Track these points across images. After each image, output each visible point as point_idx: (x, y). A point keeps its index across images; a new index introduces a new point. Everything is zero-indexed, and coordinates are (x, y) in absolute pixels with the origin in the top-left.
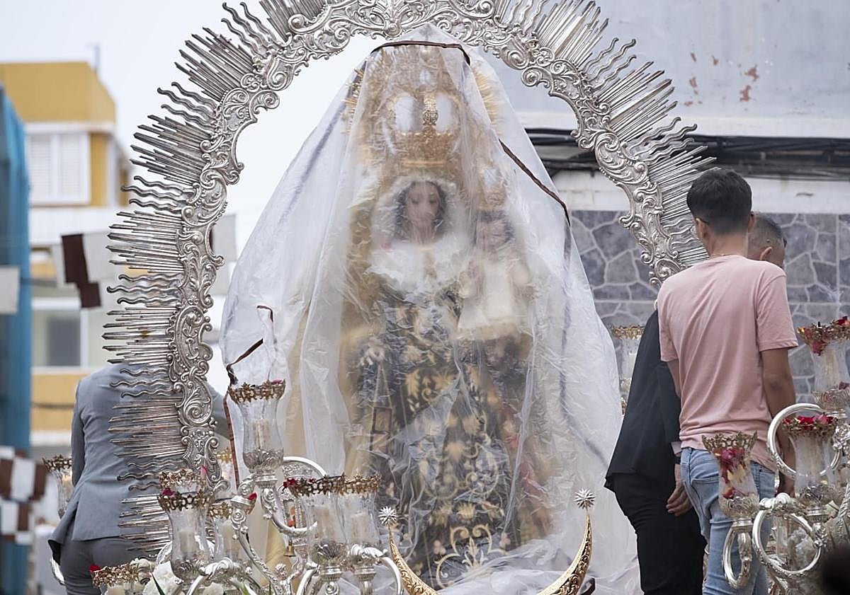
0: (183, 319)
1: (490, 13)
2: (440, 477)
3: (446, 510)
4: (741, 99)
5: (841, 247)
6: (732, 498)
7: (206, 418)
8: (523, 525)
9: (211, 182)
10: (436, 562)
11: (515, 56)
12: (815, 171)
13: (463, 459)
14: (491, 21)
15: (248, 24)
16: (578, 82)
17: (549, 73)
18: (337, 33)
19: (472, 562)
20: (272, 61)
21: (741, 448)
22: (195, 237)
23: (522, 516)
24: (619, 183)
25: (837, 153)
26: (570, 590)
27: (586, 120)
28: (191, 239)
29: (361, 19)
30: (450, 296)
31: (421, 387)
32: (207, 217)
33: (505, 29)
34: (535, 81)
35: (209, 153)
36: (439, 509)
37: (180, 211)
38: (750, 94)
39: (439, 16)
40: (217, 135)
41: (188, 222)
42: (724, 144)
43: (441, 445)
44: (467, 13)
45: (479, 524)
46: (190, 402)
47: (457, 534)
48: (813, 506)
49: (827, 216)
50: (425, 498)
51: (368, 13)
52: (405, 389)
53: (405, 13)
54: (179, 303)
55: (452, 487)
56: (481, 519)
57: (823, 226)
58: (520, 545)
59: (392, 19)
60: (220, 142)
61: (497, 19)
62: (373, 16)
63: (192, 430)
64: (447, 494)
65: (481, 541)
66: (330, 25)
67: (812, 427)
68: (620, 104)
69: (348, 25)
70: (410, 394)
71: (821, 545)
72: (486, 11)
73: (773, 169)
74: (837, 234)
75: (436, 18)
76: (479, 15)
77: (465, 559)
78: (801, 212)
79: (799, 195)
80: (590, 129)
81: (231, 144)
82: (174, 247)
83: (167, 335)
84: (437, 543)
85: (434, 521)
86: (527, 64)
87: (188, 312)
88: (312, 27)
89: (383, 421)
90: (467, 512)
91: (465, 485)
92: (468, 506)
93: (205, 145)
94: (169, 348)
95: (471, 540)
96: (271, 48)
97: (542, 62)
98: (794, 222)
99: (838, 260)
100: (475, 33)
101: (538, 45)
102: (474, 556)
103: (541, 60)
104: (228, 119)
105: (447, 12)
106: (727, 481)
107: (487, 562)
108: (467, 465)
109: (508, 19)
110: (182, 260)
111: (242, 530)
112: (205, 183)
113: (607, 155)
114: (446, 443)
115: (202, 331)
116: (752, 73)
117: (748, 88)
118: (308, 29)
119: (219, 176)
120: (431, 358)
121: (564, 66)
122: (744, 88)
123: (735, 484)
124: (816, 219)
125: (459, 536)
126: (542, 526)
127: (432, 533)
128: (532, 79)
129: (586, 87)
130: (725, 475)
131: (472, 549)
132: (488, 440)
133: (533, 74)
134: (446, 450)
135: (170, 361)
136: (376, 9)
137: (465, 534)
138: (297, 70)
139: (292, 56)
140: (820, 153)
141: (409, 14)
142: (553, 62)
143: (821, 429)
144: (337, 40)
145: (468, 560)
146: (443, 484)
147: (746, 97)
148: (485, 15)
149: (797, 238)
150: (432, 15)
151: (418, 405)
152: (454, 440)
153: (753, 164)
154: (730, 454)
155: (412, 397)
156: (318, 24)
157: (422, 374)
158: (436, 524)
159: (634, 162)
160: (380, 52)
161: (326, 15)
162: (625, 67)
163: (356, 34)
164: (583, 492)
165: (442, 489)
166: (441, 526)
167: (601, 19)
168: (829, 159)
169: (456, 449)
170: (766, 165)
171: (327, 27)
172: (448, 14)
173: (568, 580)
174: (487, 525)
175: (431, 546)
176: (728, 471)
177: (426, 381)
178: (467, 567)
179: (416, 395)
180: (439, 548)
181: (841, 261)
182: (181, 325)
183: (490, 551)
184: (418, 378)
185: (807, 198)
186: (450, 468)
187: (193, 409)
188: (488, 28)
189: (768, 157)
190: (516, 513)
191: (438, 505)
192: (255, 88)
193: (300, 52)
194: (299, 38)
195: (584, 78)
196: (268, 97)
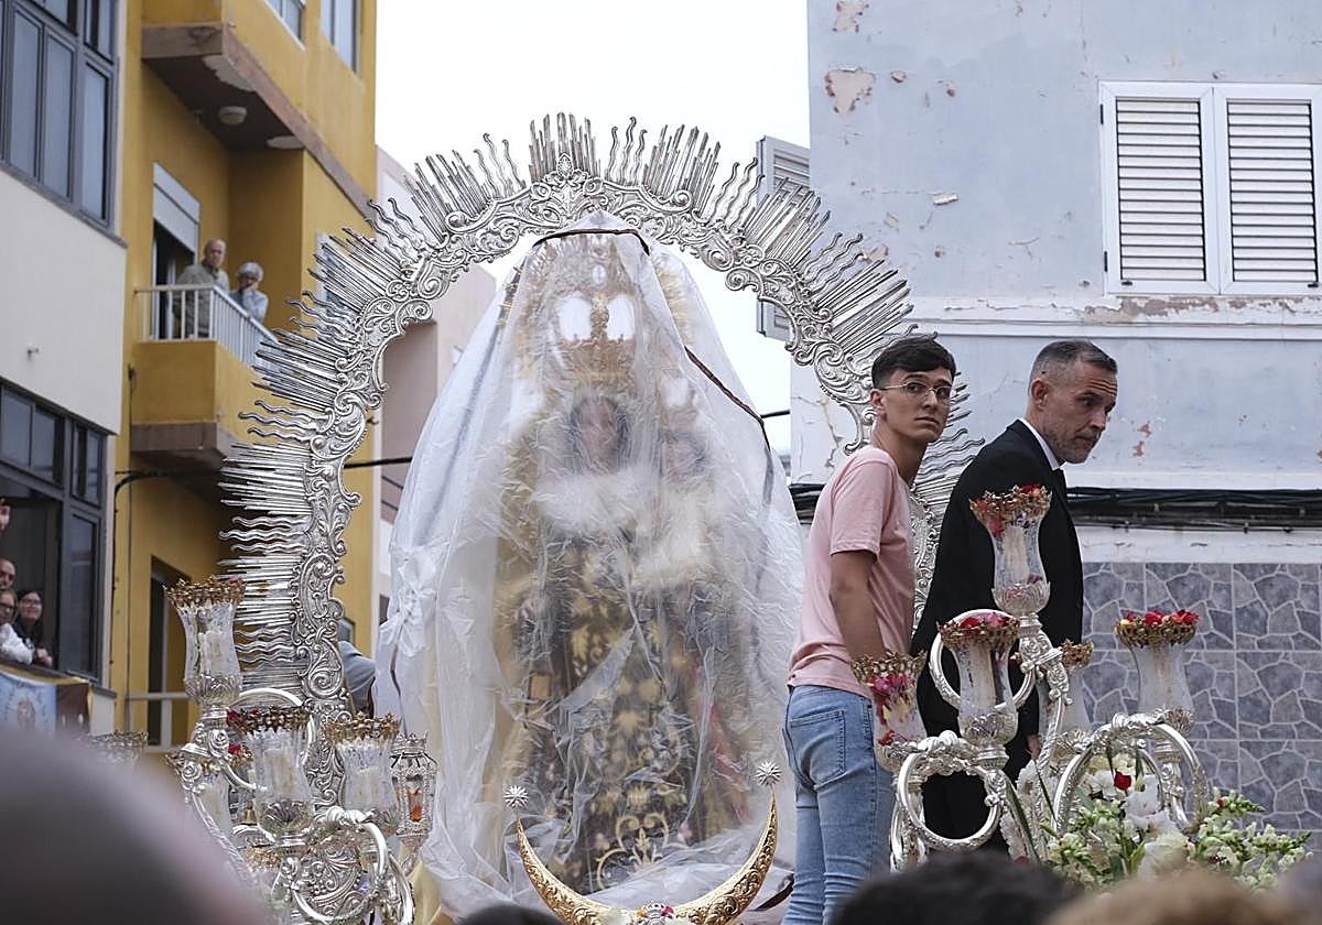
0: (310, 570)
1: (688, 206)
2: (608, 755)
3: (614, 795)
4: (1135, 455)
5: (1236, 595)
6: (889, 744)
7: (334, 690)
8: (711, 815)
9: (347, 406)
10: (598, 860)
11: (717, 255)
12: (1208, 522)
13: (637, 733)
14: (688, 216)
15: (396, 223)
16: (793, 284)
17: (758, 275)
18: (503, 232)
19: (641, 858)
20: (424, 266)
21: (901, 675)
22: (326, 473)
23: (709, 803)
24: (843, 402)
25: (1230, 504)
26: (748, 889)
27: (803, 329)
28: (320, 474)
29: (534, 217)
30: (628, 536)
31: (590, 646)
32: (342, 448)
33: (705, 225)
34: (741, 285)
35: (346, 373)
36: (605, 792)
37: (309, 441)
38: (1143, 449)
39: (626, 210)
40: (355, 351)
41: (318, 454)
42: (1118, 496)
43: (610, 716)
44: (661, 207)
45: (652, 812)
46: (316, 670)
47: (625, 825)
48: (985, 746)
49: (1222, 565)
50: (589, 779)
51: (541, 207)
52: (570, 647)
53: (586, 207)
54: (305, 551)
55: (621, 767)
56: (656, 804)
57: (1218, 575)
58: (704, 839)
59: (569, 215)
60: (360, 359)
61: (696, 213)
62: (547, 212)
63: (318, 704)
64: (615, 775)
65: (655, 834)
66: (495, 223)
67: (978, 631)
68: (844, 310)
69: (516, 223)
70: (576, 654)
71: (995, 801)
72: (683, 203)
73: (1167, 520)
74: (1232, 582)
75: (623, 213)
76: (675, 209)
77: (633, 854)
78: (1196, 561)
79: (1193, 545)
80: (808, 339)
81: (372, 362)
82: (301, 485)
83: (290, 589)
84: (600, 836)
85: (597, 810)
86: (731, 265)
87: (316, 560)
88: (473, 226)
89: (541, 686)
90: (639, 797)
91: (637, 763)
92: (639, 788)
93: (341, 363)
94: (292, 604)
95: (642, 832)
96: (424, 249)
97: (750, 262)
98: (1189, 571)
99: (1234, 608)
100: (669, 229)
101: (745, 242)
102: (645, 852)
103: (749, 259)
104: (369, 332)
105: (636, 206)
106: (884, 722)
107: (660, 858)
108: (642, 740)
109: (707, 213)
110: (310, 499)
111: (194, 790)
112: (342, 408)
113: (829, 369)
114: (616, 713)
115: (333, 583)
116: (1145, 429)
117: (1141, 443)
118: (468, 228)
119: (357, 400)
120: (604, 611)
121: (776, 266)
122: (1137, 444)
123: (894, 724)
124: (1210, 569)
125: (627, 827)
126: (736, 814)
127: (596, 823)
128: (738, 282)
129: (802, 290)
130: (881, 713)
131: (643, 842)
132: (669, 710)
133: (738, 276)
134: (617, 721)
135: (293, 620)
136: (550, 204)
137: (634, 824)
138: (454, 275)
139: (448, 259)
140: (1213, 504)
141: (590, 209)
142: (763, 262)
143: (991, 634)
144: (504, 240)
145: (636, 857)
146: (611, 762)
147: (1140, 453)
148: (681, 209)
149: (1192, 587)
150: (618, 209)
151: (585, 668)
152: (628, 709)
153: (1147, 516)
154: (886, 683)
155: (579, 659)
156: (480, 222)
157: (592, 631)
158: (600, 813)
159: (862, 377)
160: (543, 245)
161: (490, 212)
162: (849, 266)
163: (527, 234)
164: (767, 765)
165: (610, 770)
166: (605, 815)
167: (822, 212)
168: (1223, 511)
169: (628, 720)
170: (1160, 517)
171: (491, 225)
172: (638, 208)
173: (745, 877)
174: (663, 813)
175: (593, 841)
176: (884, 707)
177: (596, 639)
178: (635, 865)
179: (584, 657)
180: (601, 841)
181: (1237, 609)
182: (307, 577)
183: (665, 845)
184: (587, 635)
185: (1201, 548)
186: (620, 742)
187: (318, 678)
188: (684, 223)
189: (1161, 509)
190: (701, 798)
191: (603, 788)
192: (402, 297)
193: (459, 254)
194: (457, 239)
195: (800, 280)
196: (419, 307)
